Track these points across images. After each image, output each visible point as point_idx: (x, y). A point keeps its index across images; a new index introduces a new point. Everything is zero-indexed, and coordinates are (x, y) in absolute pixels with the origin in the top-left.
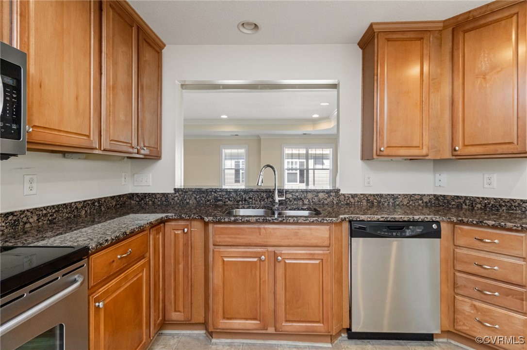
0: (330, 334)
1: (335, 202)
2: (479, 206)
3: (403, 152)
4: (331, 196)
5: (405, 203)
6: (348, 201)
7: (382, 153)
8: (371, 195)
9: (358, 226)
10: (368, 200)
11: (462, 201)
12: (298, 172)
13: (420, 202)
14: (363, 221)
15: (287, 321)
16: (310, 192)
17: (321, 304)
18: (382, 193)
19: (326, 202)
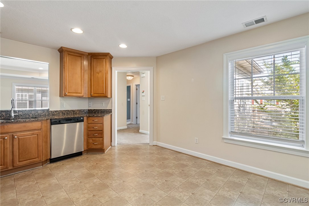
0: (41, 161)
1: (47, 115)
2: (100, 112)
3: (74, 95)
4: (45, 112)
5: (78, 113)
6: (53, 114)
7: (66, 95)
8: (64, 111)
9: (54, 121)
10: (62, 113)
11: (96, 111)
12: (28, 102)
13: (83, 112)
14: (56, 119)
15: (19, 162)
16: (33, 111)
17: (37, 151)
18: (69, 110)
19: (42, 115)
